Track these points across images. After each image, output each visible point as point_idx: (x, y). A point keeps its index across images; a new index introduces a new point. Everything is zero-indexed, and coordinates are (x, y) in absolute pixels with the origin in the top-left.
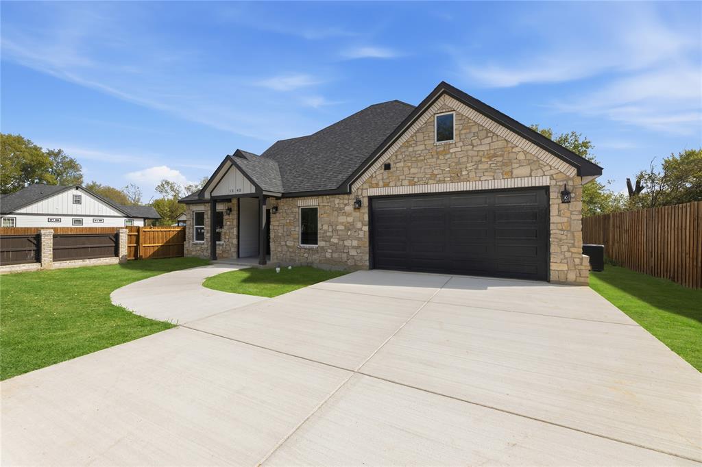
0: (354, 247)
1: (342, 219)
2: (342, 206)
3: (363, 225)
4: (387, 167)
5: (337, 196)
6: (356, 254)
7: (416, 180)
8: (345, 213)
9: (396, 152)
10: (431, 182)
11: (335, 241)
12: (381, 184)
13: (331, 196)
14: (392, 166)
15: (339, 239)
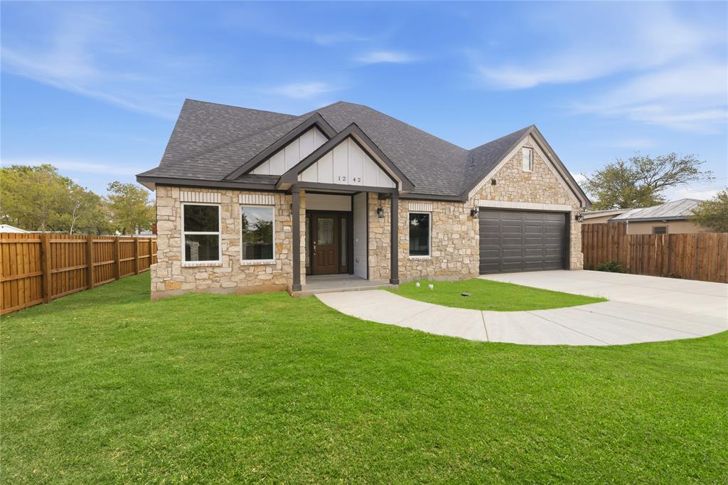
0: (467, 256)
1: (457, 228)
2: (457, 214)
3: (475, 234)
4: (494, 182)
5: (453, 204)
6: (469, 262)
7: (512, 197)
8: (460, 221)
9: (500, 170)
10: (521, 200)
11: (451, 250)
12: (489, 197)
13: (446, 203)
14: (497, 182)
15: (455, 248)
